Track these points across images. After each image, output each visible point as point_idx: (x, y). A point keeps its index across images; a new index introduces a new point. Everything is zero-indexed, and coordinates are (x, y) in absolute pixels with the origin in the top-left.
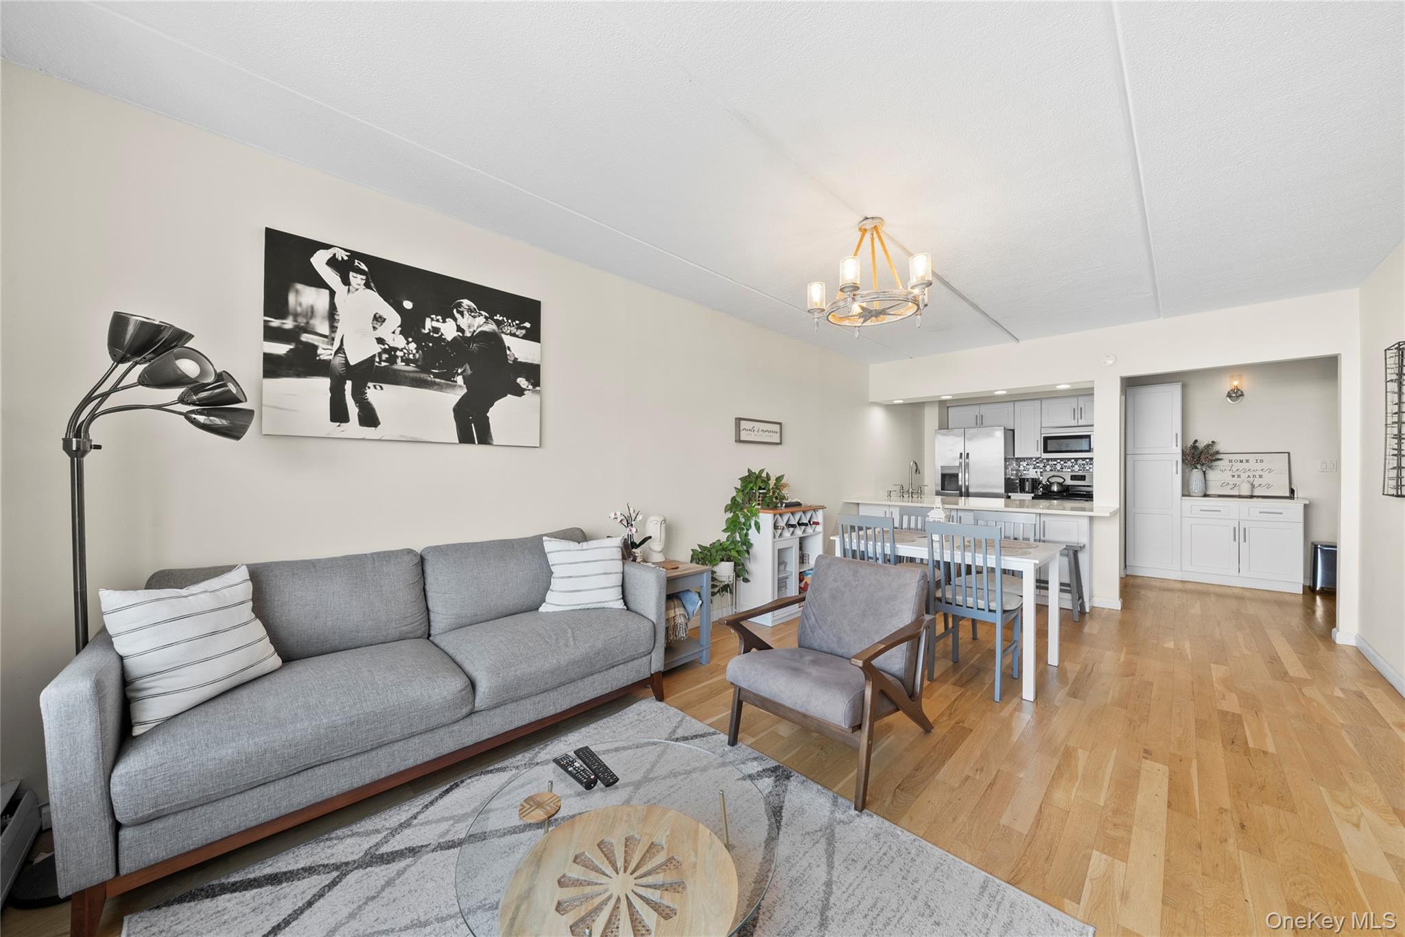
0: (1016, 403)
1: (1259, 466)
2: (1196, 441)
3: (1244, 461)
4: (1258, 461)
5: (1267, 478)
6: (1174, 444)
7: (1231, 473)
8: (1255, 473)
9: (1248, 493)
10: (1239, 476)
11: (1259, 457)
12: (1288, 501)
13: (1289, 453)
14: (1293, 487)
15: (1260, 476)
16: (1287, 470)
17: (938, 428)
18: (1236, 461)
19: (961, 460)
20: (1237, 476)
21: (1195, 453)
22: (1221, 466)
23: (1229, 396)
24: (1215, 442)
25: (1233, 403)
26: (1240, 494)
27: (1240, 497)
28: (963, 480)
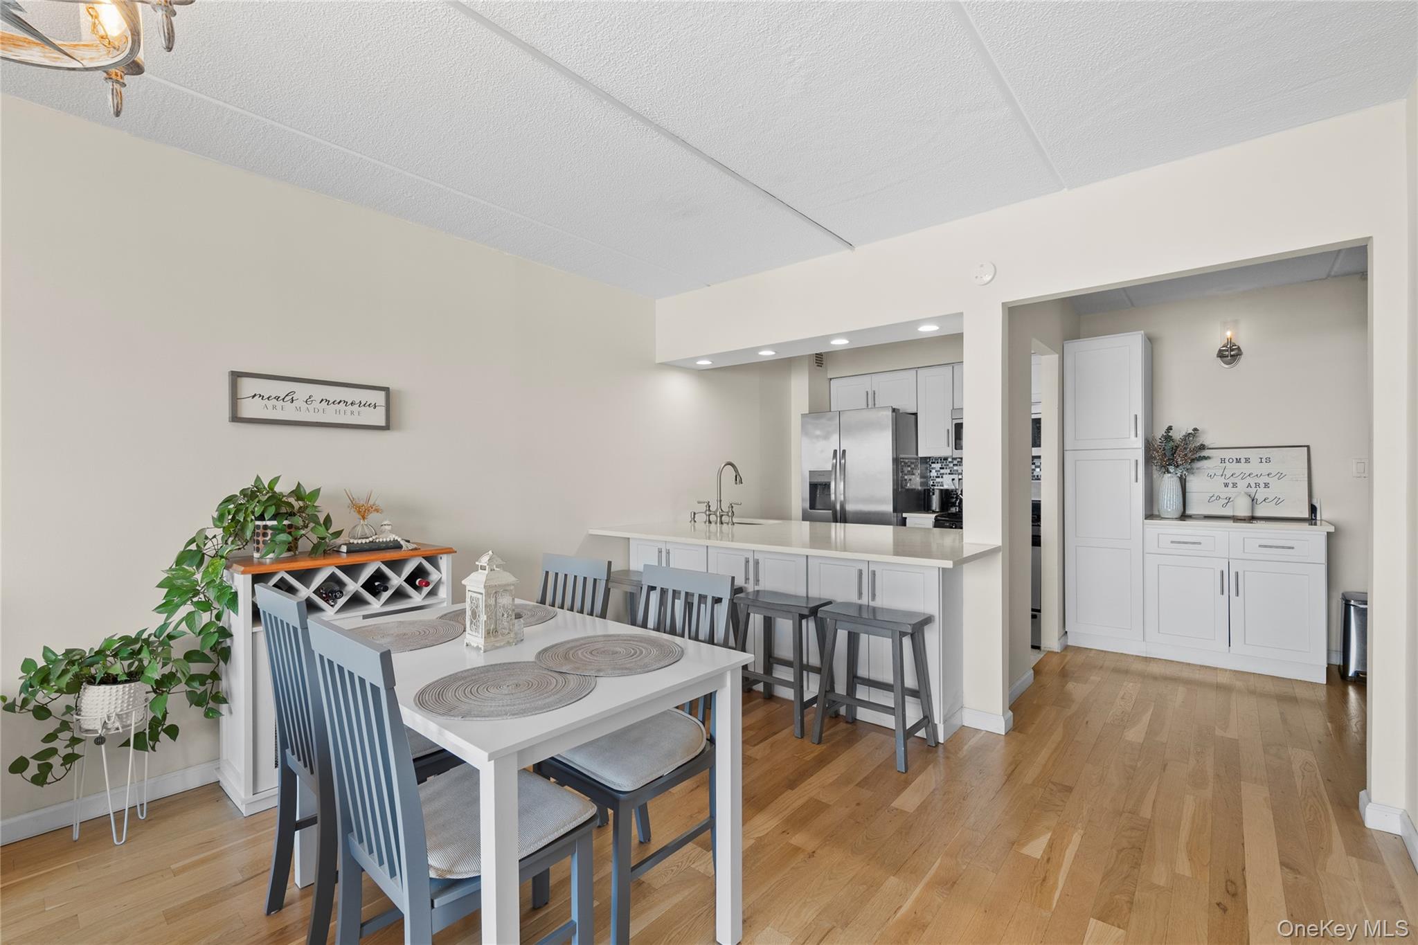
0: (920, 371)
1: (1265, 468)
2: (1170, 428)
3: (1243, 460)
4: (1264, 460)
5: (1276, 488)
6: (1133, 433)
7: (1223, 480)
8: (1257, 481)
9: (1247, 513)
10: (1235, 485)
11: (1265, 453)
12: (1306, 526)
13: (1308, 447)
14: (1315, 502)
15: (1266, 485)
16: (1306, 475)
17: (808, 412)
18: (1231, 461)
19: (835, 461)
20: (1231, 485)
21: (1166, 448)
22: (1209, 468)
23: (1220, 357)
24: (1198, 430)
25: (1227, 366)
26: (1235, 514)
27: (1236, 519)
28: (837, 492)
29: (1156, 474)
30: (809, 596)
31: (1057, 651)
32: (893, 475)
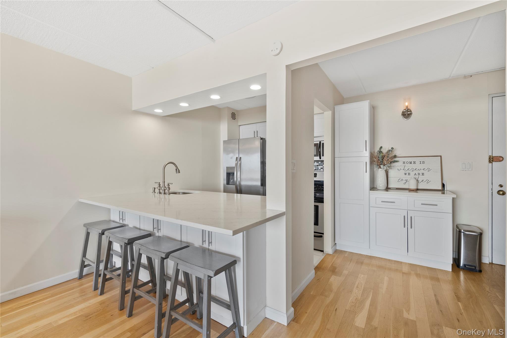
1: (422, 166)
2: (381, 147)
3: (413, 163)
4: (422, 163)
5: (427, 176)
6: (365, 149)
7: (404, 172)
8: (419, 172)
9: (415, 187)
10: (409, 174)
11: (422, 159)
12: (441, 194)
13: (441, 156)
14: (444, 183)
15: (423, 174)
16: (440, 170)
17: (227, 140)
18: (407, 163)
19: (236, 162)
20: (407, 174)
21: (379, 156)
22: (398, 166)
23: (403, 115)
24: (394, 148)
25: (406, 119)
26: (409, 188)
27: (410, 190)
28: (237, 177)
29: (376, 169)
30: (182, 240)
31: (330, 253)
32: (261, 169)
